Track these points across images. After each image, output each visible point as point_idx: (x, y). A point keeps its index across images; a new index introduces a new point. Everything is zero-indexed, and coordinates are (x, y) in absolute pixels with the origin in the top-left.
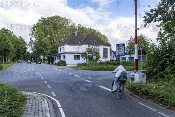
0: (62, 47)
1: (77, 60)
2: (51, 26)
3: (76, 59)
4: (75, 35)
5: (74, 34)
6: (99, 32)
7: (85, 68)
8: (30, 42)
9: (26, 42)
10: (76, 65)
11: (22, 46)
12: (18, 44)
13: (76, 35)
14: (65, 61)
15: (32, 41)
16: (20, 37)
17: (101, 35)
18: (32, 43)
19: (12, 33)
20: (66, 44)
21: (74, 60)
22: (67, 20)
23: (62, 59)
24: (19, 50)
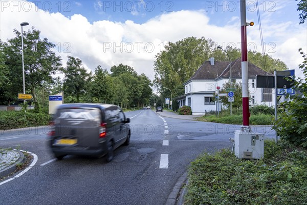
0: (188, 85)
1: (210, 104)
2: (182, 54)
3: (208, 103)
4: (210, 64)
5: (209, 62)
6: (267, 55)
7: (212, 119)
8: (154, 81)
9: (150, 81)
10: (204, 114)
11: (140, 87)
12: (135, 84)
13: (213, 64)
14: (190, 107)
15: (157, 79)
16: (143, 74)
17: (273, 60)
18: (157, 82)
19: (133, 70)
20: (193, 79)
21: (205, 104)
22: (207, 41)
23: (187, 104)
24: (136, 91)
